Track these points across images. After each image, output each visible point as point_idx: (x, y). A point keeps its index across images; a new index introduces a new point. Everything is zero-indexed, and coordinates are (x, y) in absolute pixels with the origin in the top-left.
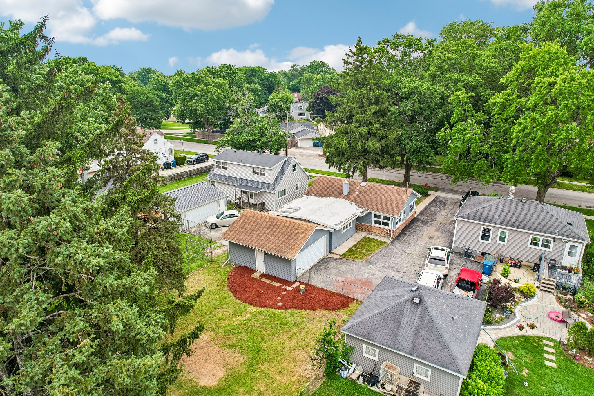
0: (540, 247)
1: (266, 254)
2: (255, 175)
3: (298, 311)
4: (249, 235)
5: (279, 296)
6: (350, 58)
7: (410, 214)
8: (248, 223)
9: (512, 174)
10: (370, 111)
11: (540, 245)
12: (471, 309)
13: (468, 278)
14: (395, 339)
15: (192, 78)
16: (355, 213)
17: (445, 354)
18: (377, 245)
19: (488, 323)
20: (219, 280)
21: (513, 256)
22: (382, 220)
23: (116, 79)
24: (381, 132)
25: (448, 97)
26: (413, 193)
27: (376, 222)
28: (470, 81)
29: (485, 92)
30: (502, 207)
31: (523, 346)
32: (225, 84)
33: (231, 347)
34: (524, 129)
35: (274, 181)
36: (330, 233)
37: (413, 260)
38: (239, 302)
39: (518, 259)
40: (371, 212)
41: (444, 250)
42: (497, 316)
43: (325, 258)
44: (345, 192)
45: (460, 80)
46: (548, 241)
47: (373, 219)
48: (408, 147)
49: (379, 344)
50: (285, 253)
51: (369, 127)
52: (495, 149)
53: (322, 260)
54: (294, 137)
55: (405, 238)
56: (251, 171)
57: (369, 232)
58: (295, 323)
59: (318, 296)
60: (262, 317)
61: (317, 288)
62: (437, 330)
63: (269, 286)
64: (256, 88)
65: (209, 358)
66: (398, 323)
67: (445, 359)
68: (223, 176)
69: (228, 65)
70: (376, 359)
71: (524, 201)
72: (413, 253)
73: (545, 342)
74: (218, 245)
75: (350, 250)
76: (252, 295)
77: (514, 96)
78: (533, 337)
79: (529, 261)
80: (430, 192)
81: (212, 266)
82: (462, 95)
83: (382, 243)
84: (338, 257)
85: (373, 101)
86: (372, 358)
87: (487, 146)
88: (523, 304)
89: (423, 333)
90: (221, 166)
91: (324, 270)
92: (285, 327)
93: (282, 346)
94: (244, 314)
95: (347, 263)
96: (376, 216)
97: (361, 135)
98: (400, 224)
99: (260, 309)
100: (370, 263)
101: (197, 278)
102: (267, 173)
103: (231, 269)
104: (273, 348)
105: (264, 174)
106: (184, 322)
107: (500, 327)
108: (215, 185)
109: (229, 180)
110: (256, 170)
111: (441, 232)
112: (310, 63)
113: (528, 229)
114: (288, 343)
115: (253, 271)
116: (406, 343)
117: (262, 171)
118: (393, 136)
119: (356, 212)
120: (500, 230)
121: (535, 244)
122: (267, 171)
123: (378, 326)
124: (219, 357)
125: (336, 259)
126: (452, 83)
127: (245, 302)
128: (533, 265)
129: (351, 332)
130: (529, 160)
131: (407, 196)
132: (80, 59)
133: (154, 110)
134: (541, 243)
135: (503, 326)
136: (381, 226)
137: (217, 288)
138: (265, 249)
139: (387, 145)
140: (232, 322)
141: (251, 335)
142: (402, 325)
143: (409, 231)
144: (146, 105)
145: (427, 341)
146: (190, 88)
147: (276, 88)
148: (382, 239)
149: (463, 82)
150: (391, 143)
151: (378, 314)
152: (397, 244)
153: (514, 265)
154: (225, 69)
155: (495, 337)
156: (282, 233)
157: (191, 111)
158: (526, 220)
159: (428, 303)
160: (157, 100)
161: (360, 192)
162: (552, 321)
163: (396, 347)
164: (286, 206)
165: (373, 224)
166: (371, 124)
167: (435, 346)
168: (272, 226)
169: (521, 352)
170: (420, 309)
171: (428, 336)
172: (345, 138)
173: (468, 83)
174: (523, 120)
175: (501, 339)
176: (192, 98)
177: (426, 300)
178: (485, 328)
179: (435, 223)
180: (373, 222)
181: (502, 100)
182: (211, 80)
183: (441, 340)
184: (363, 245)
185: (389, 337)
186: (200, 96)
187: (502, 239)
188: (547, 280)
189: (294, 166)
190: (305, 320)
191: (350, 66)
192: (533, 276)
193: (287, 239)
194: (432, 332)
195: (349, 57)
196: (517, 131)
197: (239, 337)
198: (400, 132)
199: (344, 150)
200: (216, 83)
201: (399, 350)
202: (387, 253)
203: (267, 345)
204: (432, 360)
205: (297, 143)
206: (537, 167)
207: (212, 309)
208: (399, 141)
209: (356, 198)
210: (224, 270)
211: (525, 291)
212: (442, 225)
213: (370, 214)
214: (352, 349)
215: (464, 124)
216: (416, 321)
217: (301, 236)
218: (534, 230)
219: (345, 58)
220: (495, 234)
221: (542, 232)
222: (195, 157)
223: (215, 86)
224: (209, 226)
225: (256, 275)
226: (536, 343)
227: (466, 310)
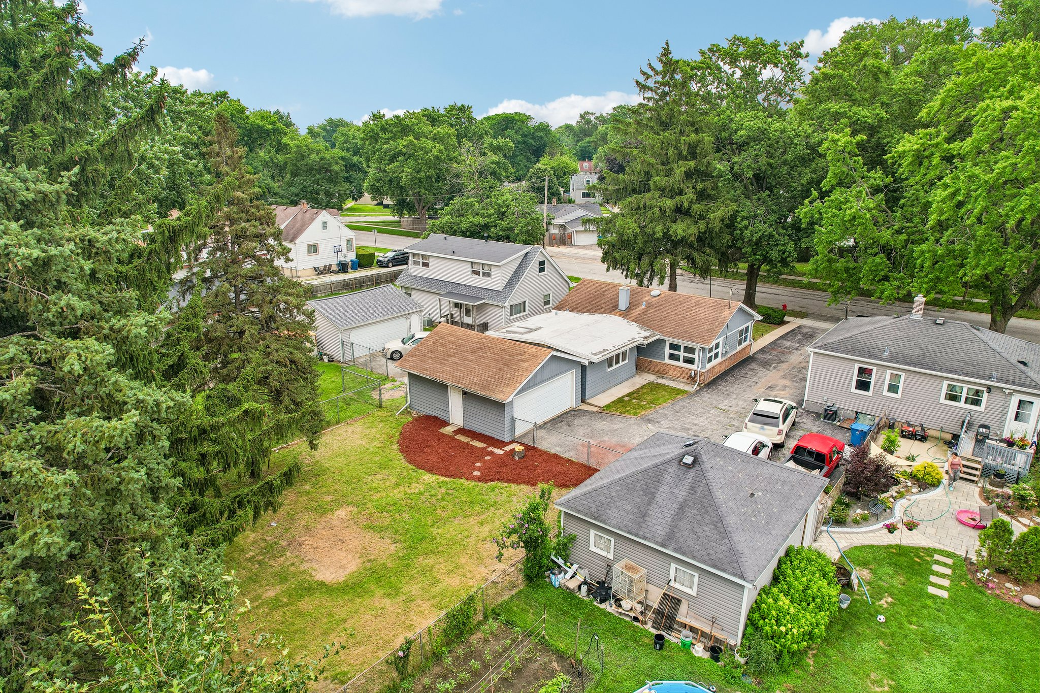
0: (962, 404)
1: (465, 393)
2: (475, 276)
3: (506, 485)
4: (441, 363)
5: (479, 461)
6: (649, 80)
7: (739, 348)
8: (442, 345)
9: (931, 280)
10: (679, 170)
11: (963, 399)
12: (792, 486)
13: (813, 446)
14: (641, 520)
15: (395, 125)
16: (633, 338)
17: (724, 548)
18: (670, 394)
19: (839, 522)
20: (386, 434)
21: (913, 419)
22: (682, 354)
23: (270, 127)
24: (697, 207)
25: (820, 143)
26: (740, 309)
27: (672, 357)
28: (863, 117)
29: (892, 136)
30: (898, 332)
31: (894, 561)
32: (449, 136)
33: (380, 530)
34: (954, 195)
35: (506, 287)
36: (583, 368)
37: (726, 420)
38: (410, 466)
39: (922, 426)
40: (664, 338)
41: (781, 402)
42: (858, 511)
43: (572, 410)
44: (623, 304)
45: (844, 115)
46: (977, 392)
47: (668, 351)
48: (747, 233)
49: (613, 527)
50: (493, 391)
51: (678, 198)
52: (903, 237)
53: (567, 413)
54: (566, 228)
55: (722, 386)
56: (468, 268)
57: (661, 374)
58: (496, 502)
59: (544, 465)
60: (443, 490)
61: (546, 453)
62: (716, 508)
63: (465, 446)
64: (506, 144)
65: (339, 543)
66: (650, 495)
67: (721, 556)
68: (423, 278)
69: (459, 105)
70: (611, 556)
71: (941, 322)
72: (732, 409)
73: (936, 557)
74: (397, 383)
75: (620, 400)
76: (433, 458)
77: (939, 139)
78: (917, 549)
79: (942, 430)
80: (786, 319)
81: (380, 413)
82: (844, 139)
83: (679, 392)
84: (595, 409)
85: (685, 153)
86: (604, 554)
87: (889, 232)
88: (913, 498)
89: (691, 512)
90: (421, 261)
91: (565, 427)
92: (477, 508)
93: (466, 533)
94: (413, 486)
95: (609, 419)
96: (674, 347)
97: (662, 211)
98: (714, 362)
99: (441, 479)
100: (649, 421)
101: (350, 429)
102: (494, 272)
103: (410, 419)
104: (448, 536)
105: (489, 275)
106: (313, 490)
107: (858, 530)
108: (409, 294)
109: (434, 286)
110: (476, 268)
111: (791, 380)
112: (614, 109)
113: (940, 370)
114: (477, 529)
115: (445, 423)
116: (659, 528)
117: (486, 269)
118: (719, 213)
119: (636, 336)
120: (889, 372)
121: (953, 398)
122: (493, 269)
123: (616, 499)
124: (356, 543)
125: (591, 413)
126: (830, 120)
127: (420, 466)
128: (949, 437)
129: (570, 508)
130: (964, 255)
131: (730, 313)
132: (217, 96)
133: (332, 179)
134: (964, 395)
135: (864, 529)
136: (681, 364)
137: (379, 445)
138: (463, 384)
139: (709, 231)
140: (391, 495)
141: (417, 516)
142: (657, 499)
143: (733, 376)
144: (319, 171)
145: (695, 525)
146: (392, 142)
147: (548, 150)
148: (681, 386)
149: (849, 118)
150: (717, 225)
151: (620, 480)
152: (706, 396)
153: (912, 436)
154: (454, 112)
155: (846, 544)
156: (495, 360)
157: (391, 181)
158: (939, 355)
159: (707, 466)
160: (337, 163)
161: (649, 306)
162: (961, 526)
163: (641, 533)
164: (517, 324)
165: (667, 360)
166: (681, 193)
167: (709, 534)
168: (481, 348)
169: (888, 569)
170: (692, 473)
171: (699, 518)
172: (634, 218)
173: (859, 120)
174: (952, 179)
175: (856, 547)
176: (393, 159)
177: (705, 460)
178: (830, 529)
179: (783, 366)
180: (667, 356)
181: (915, 147)
182: (427, 128)
183: (719, 525)
184: (644, 393)
185: (631, 517)
186: (407, 156)
187: (893, 388)
188: (968, 460)
189: (542, 263)
190: (514, 499)
191: (649, 94)
192: (945, 455)
193: (500, 369)
194: (707, 512)
195: (648, 77)
196: (939, 199)
197: (397, 516)
198: (733, 207)
199: (632, 238)
200: (435, 135)
201: (645, 538)
202: (684, 407)
203: (439, 531)
204: (699, 557)
205: (570, 237)
206: (977, 266)
207: (363, 475)
208: (730, 223)
209: (640, 316)
210: (397, 420)
211: (920, 475)
212: (796, 370)
213: (661, 342)
214: (572, 539)
215: (846, 192)
216: (682, 493)
217: (526, 365)
218: (951, 372)
219: (642, 79)
220: (880, 378)
221: (966, 374)
222: (390, 255)
223: (434, 139)
224: (389, 356)
225: (448, 430)
226: (919, 557)
227: (782, 485)
